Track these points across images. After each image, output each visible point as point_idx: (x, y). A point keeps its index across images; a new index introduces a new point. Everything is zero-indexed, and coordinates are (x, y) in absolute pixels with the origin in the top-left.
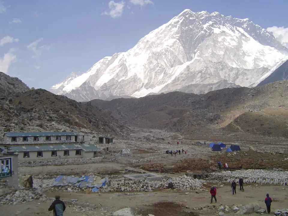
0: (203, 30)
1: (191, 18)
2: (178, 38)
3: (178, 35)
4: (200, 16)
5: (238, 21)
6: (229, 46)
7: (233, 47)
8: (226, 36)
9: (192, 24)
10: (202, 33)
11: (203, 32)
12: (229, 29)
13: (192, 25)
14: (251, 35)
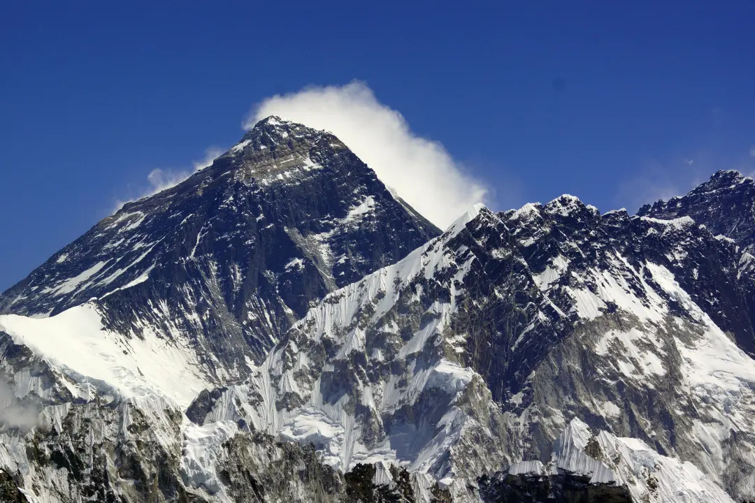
0: (540, 307)
1: (496, 254)
2: (460, 350)
3: (461, 338)
4: (518, 230)
5: (651, 231)
6: (636, 377)
7: (652, 387)
8: (622, 326)
9: (499, 283)
10: (541, 324)
11: (542, 316)
12: (626, 285)
13: (502, 287)
14: (705, 307)
